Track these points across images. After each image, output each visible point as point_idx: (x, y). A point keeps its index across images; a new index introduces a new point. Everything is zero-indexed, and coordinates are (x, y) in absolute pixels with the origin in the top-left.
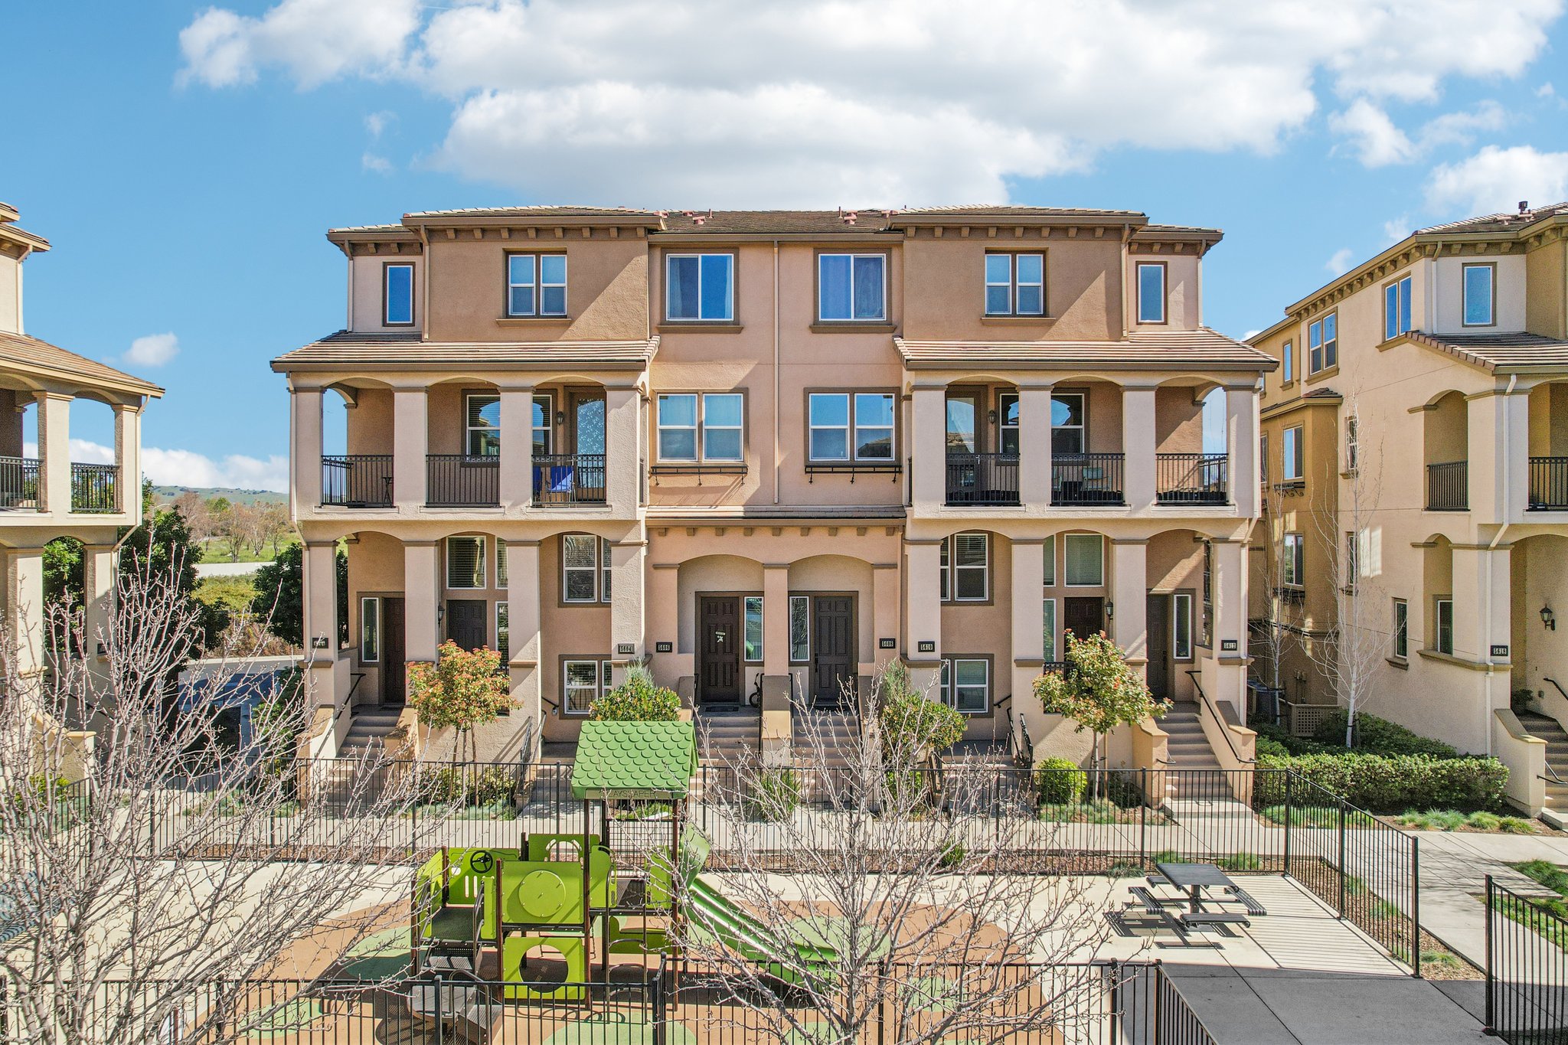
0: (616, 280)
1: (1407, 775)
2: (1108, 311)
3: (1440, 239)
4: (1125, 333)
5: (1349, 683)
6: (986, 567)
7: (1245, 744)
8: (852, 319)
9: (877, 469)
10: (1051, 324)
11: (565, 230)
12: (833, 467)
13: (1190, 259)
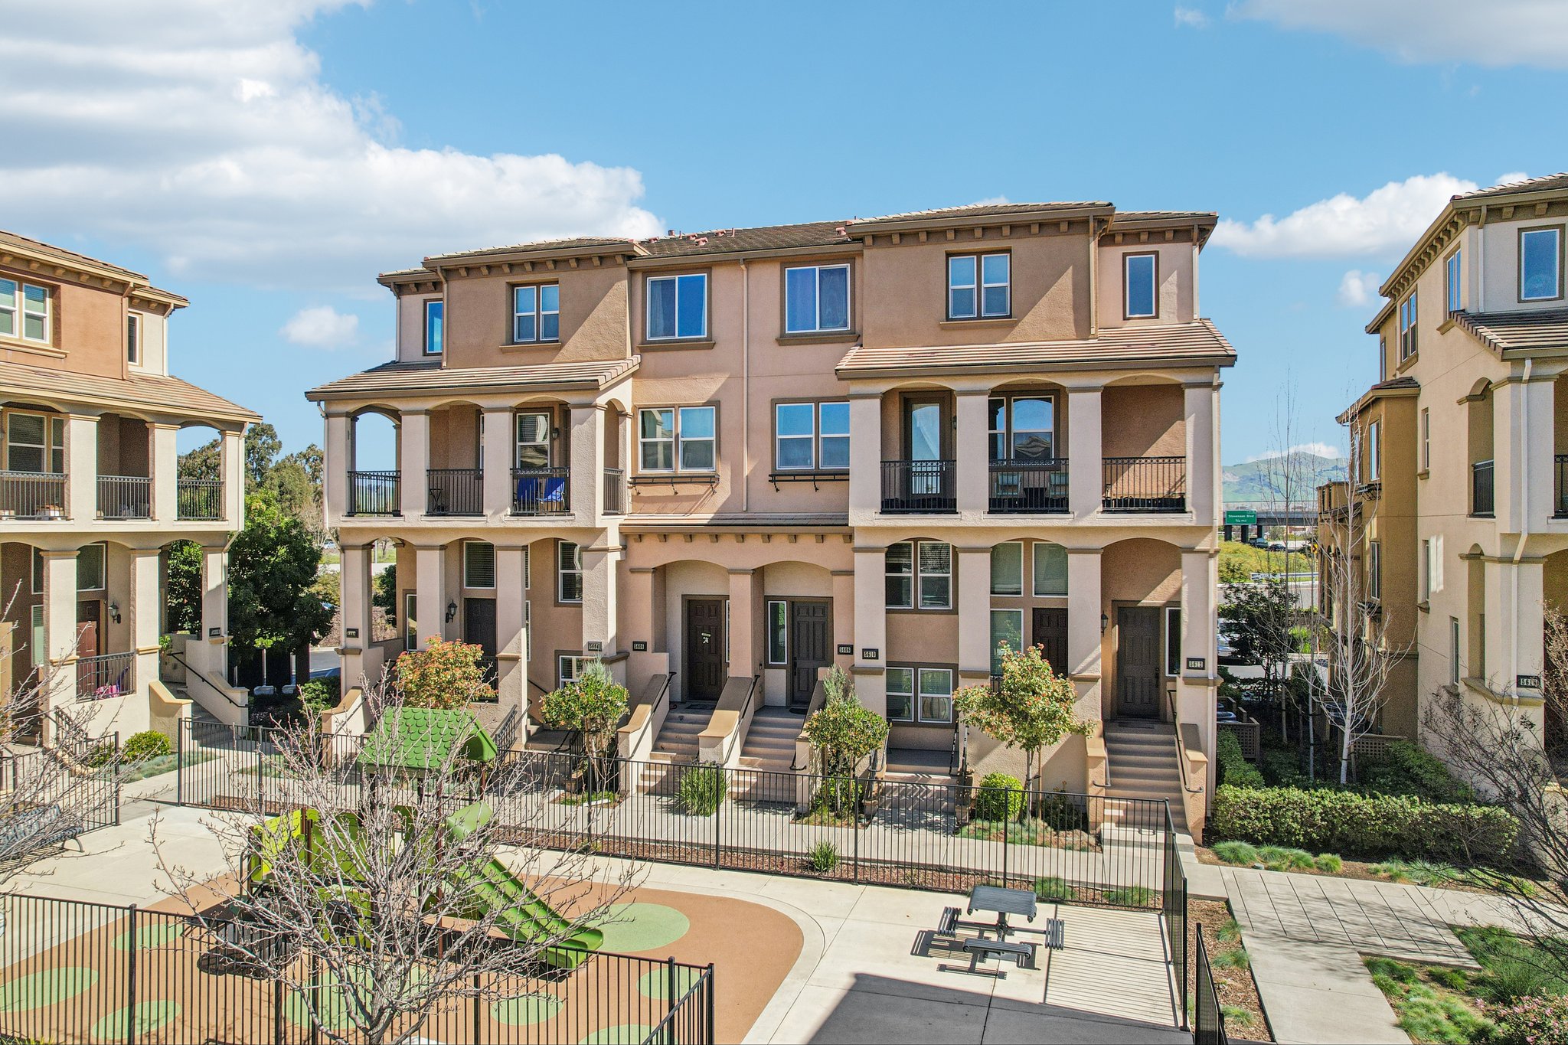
0: (600, 306)
1: (1389, 818)
2: (1076, 309)
3: (1484, 203)
4: (1093, 331)
5: (1345, 712)
6: (950, 575)
7: (1194, 771)
8: (818, 330)
9: (837, 477)
10: (1013, 326)
11: (555, 262)
12: (794, 475)
13: (1182, 247)
